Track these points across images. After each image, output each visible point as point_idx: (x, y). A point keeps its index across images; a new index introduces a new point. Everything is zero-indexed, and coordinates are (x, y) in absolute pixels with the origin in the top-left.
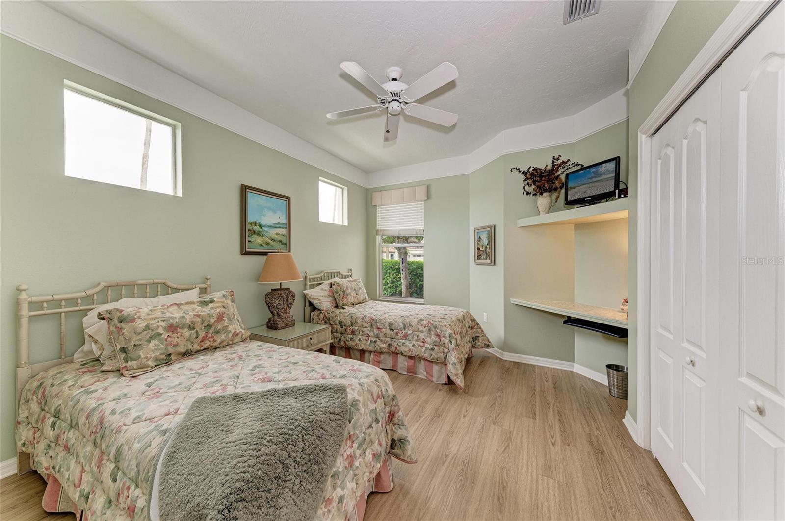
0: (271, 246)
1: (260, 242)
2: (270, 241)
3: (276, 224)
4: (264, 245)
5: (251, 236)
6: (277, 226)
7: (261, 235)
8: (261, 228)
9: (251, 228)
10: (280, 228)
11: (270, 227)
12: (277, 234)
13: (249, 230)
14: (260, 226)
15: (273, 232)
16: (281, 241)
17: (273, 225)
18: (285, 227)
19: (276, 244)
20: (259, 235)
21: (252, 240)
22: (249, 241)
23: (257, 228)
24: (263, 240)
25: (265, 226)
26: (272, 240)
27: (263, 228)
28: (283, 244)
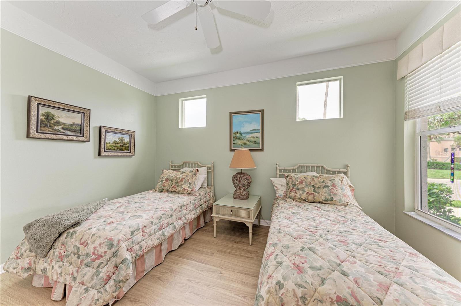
0: (248, 145)
1: (240, 143)
2: (247, 142)
3: (251, 130)
4: (243, 145)
5: (235, 140)
6: (253, 132)
7: (241, 139)
8: (241, 135)
9: (234, 136)
10: (255, 133)
11: (247, 133)
12: (253, 137)
13: (233, 137)
14: (241, 134)
15: (249, 136)
16: (255, 142)
17: (249, 132)
18: (259, 131)
19: (252, 143)
20: (239, 139)
21: (235, 143)
22: (234, 143)
23: (238, 135)
24: (242, 142)
25: (244, 133)
26: (249, 141)
27: (242, 135)
28: (257, 143)
